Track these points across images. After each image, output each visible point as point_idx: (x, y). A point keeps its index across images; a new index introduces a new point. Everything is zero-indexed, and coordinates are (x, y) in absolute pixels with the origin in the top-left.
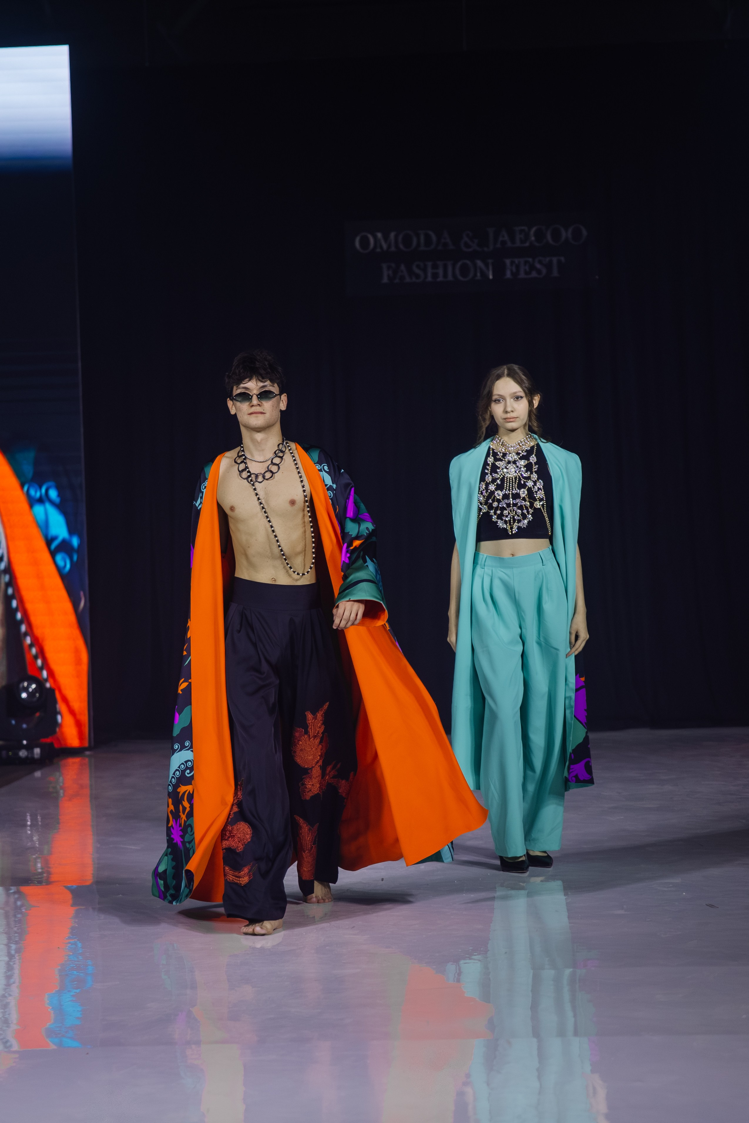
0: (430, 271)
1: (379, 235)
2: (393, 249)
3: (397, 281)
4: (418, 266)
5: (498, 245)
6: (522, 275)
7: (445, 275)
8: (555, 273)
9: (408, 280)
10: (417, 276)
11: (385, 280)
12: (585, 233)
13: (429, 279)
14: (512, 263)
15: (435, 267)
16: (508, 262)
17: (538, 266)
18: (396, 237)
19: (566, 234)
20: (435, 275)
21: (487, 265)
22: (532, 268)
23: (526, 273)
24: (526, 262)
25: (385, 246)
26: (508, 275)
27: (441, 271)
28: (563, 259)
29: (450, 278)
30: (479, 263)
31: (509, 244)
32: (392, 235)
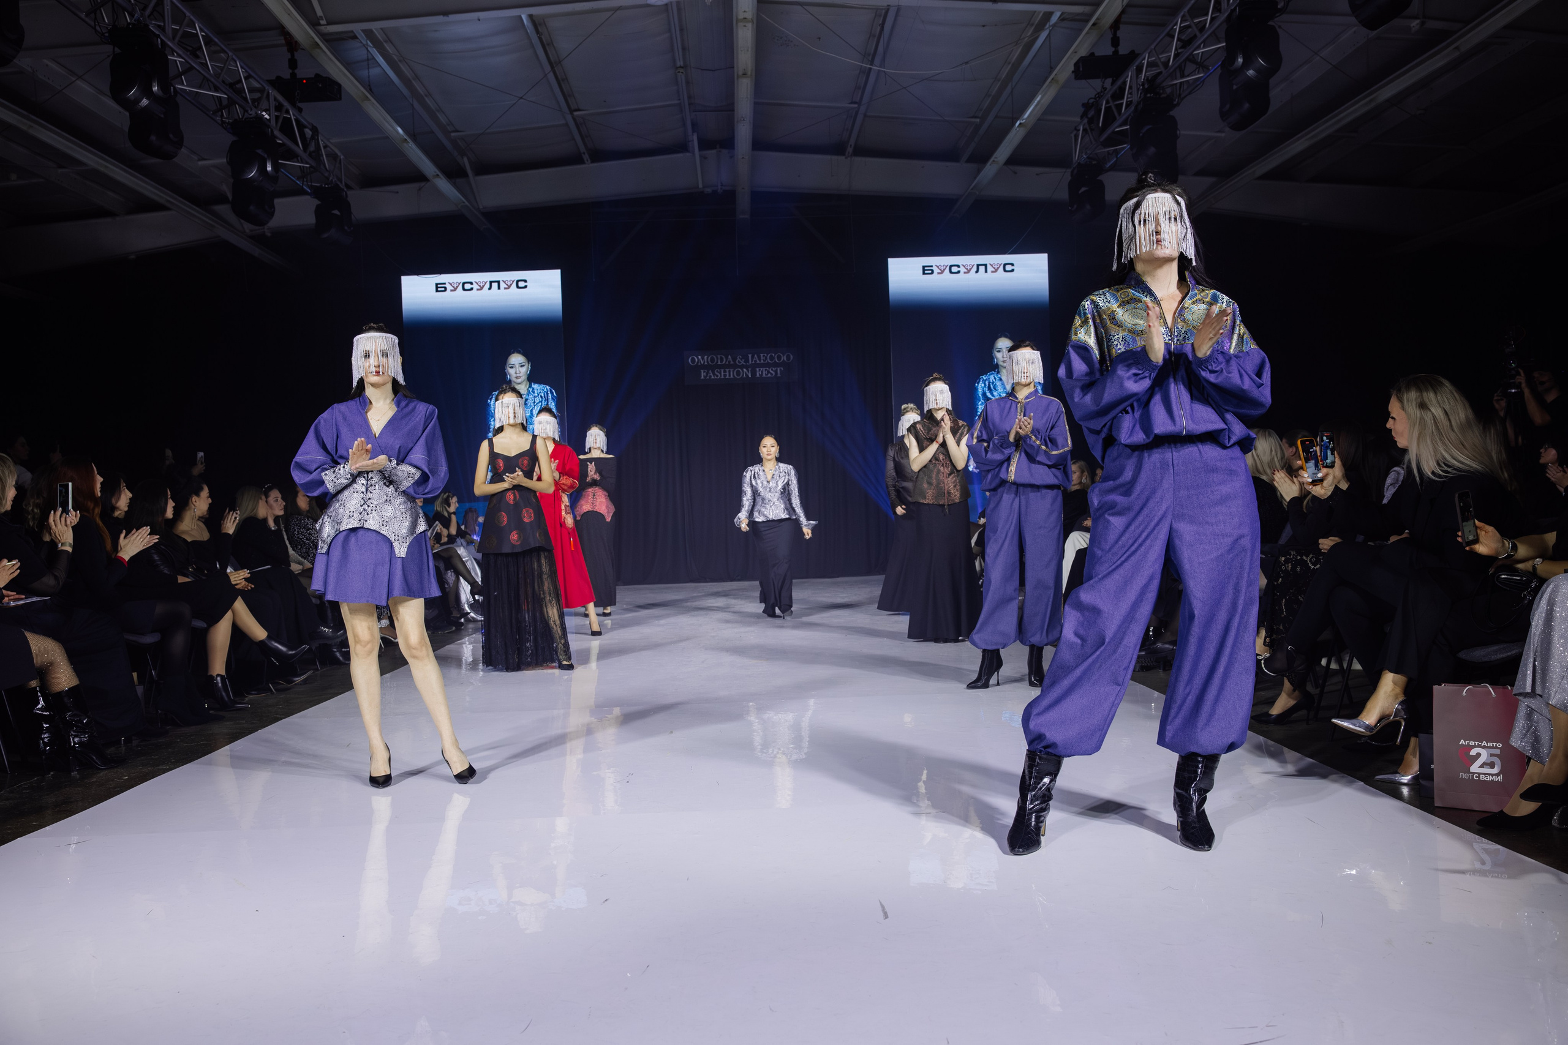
0: (722, 373)
1: (700, 357)
2: (706, 363)
3: (708, 378)
4: (717, 371)
5: (753, 362)
6: (764, 376)
7: (730, 375)
8: (779, 375)
9: (713, 377)
10: (717, 376)
11: (702, 378)
12: (792, 357)
13: (723, 377)
14: (759, 370)
15: (725, 371)
16: (758, 369)
17: (772, 372)
18: (707, 358)
19: (784, 358)
20: (725, 375)
21: (748, 371)
22: (769, 372)
23: (766, 375)
24: (766, 370)
25: (702, 363)
26: (758, 375)
27: (727, 374)
28: (782, 369)
29: (732, 377)
30: (745, 370)
31: (758, 362)
32: (706, 357)
